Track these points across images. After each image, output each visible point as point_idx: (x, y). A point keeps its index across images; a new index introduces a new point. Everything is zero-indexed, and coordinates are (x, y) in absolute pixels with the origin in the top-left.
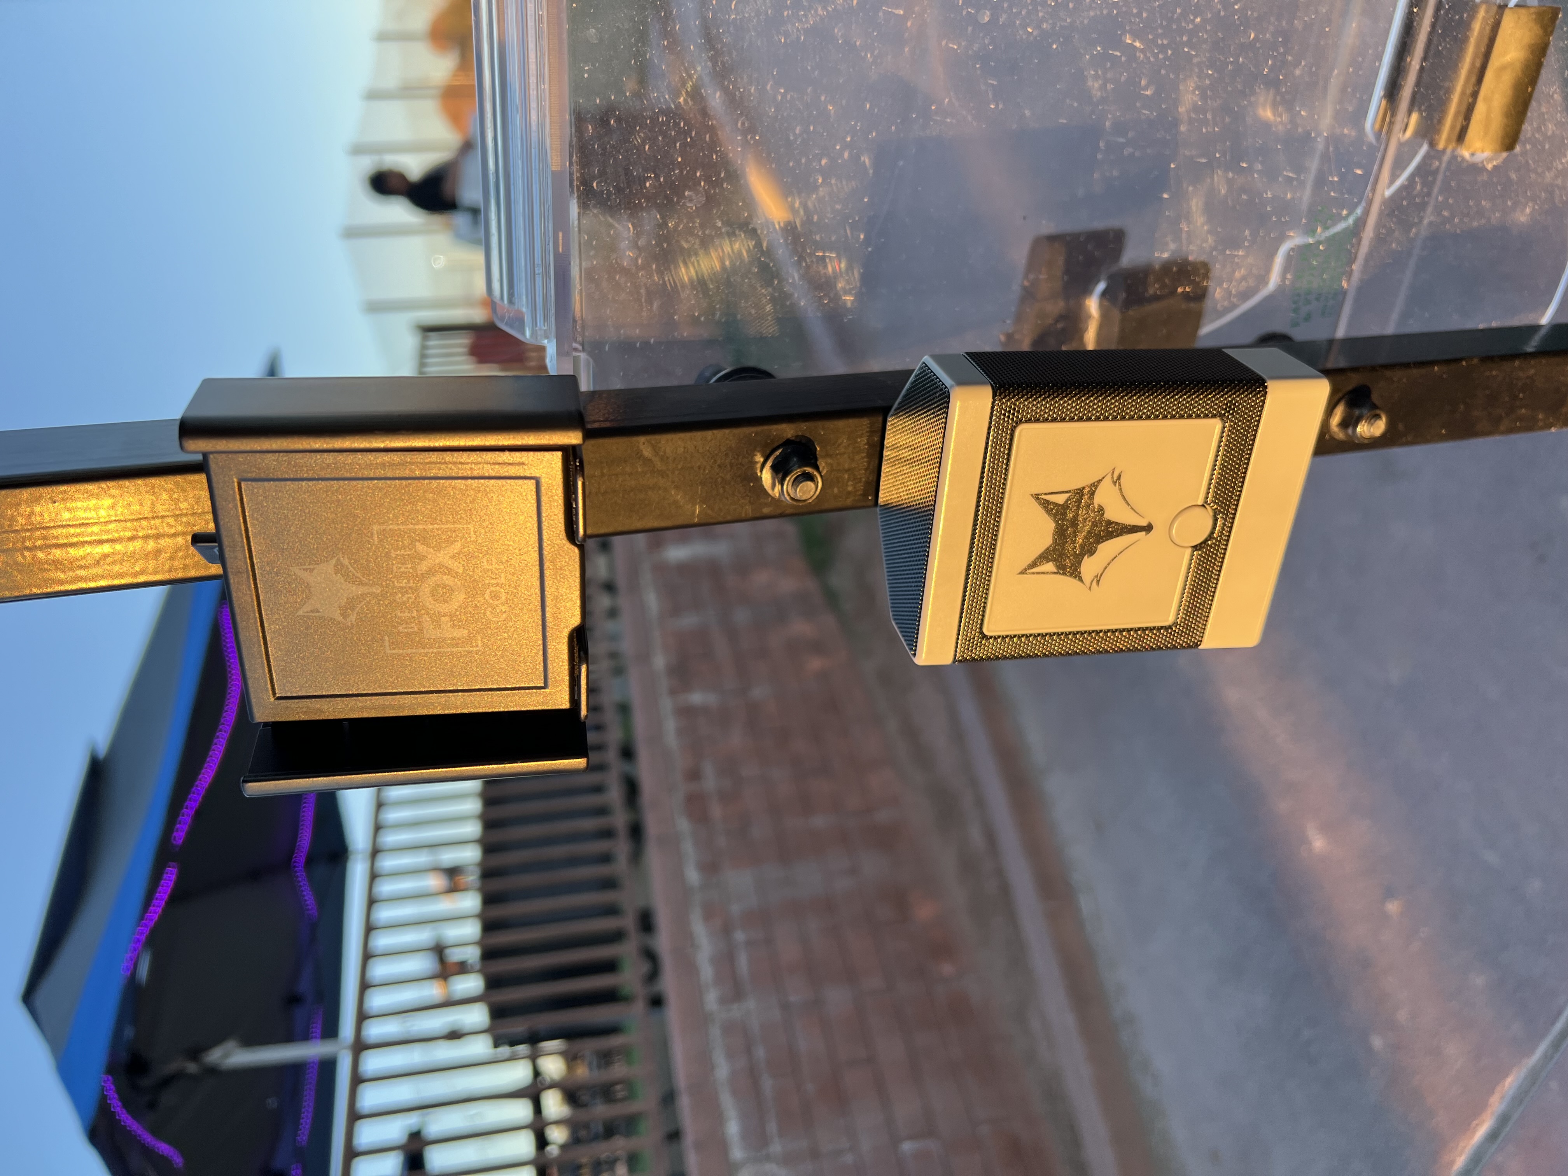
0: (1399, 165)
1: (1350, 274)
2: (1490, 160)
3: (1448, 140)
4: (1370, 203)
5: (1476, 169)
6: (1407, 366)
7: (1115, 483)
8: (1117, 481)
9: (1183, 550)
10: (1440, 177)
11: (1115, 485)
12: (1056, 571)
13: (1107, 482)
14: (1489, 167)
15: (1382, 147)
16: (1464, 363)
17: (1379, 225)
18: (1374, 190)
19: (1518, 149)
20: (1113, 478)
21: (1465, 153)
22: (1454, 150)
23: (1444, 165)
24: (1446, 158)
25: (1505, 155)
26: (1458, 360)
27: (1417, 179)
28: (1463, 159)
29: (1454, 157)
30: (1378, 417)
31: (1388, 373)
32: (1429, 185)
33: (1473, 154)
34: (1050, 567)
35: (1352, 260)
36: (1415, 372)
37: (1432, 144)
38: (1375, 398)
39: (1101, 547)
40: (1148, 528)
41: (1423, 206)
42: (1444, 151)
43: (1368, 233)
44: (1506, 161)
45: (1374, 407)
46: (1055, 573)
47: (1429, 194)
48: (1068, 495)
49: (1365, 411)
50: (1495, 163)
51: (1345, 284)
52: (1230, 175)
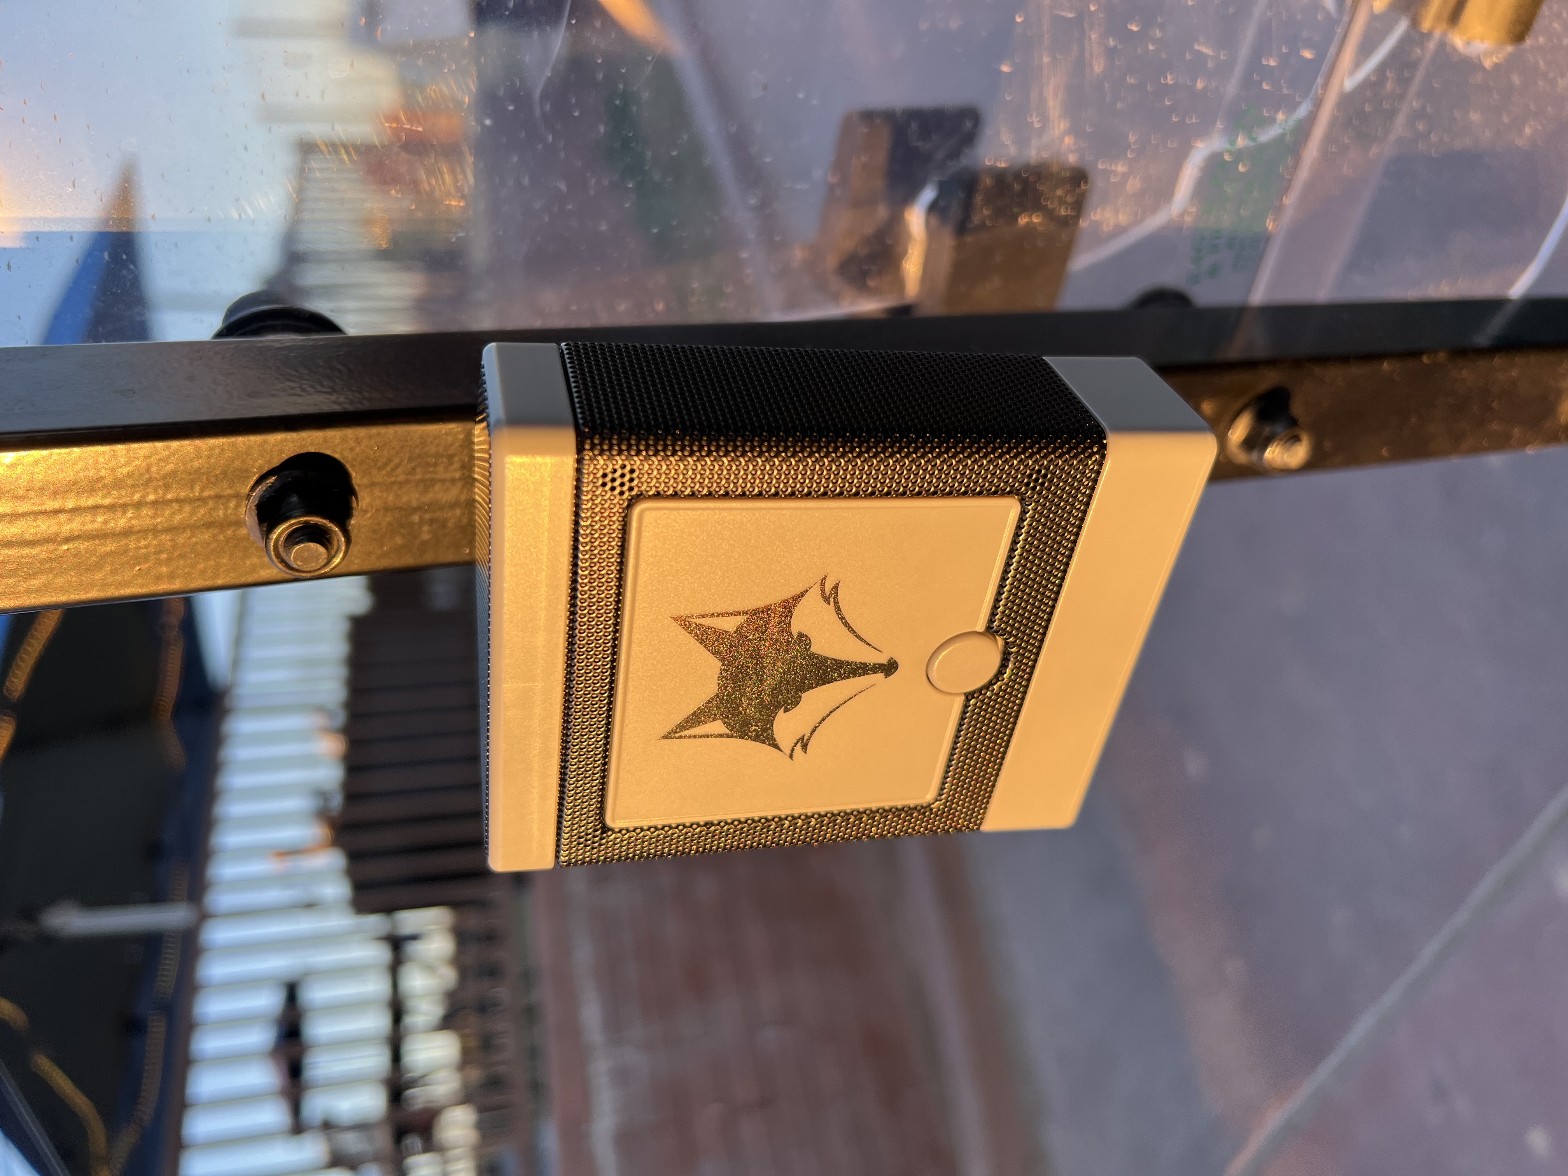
0: (1366, 48)
1: (1279, 210)
2: (1489, 54)
3: (1438, 19)
4: (1318, 104)
5: (1471, 65)
6: (1345, 359)
7: (826, 599)
8: (831, 597)
9: (949, 698)
10: (1420, 73)
11: (829, 603)
12: (728, 732)
13: (813, 598)
14: (1488, 64)
15: (1346, 19)
16: (1425, 359)
17: (1329, 138)
18: (1326, 86)
19: (1529, 42)
20: (823, 591)
21: (1458, 41)
22: (1444, 34)
23: (1428, 56)
24: (1431, 46)
25: (1510, 49)
26: (1415, 354)
27: (1389, 74)
28: (1454, 49)
29: (1442, 45)
30: (1296, 439)
31: (1318, 370)
32: (1404, 82)
33: (1468, 43)
34: (718, 726)
35: (1286, 190)
36: (1356, 370)
37: (1415, 23)
38: (1297, 408)
39: (805, 696)
40: (890, 668)
41: (1392, 114)
42: (1429, 35)
43: (1312, 151)
44: (1511, 58)
45: (1293, 423)
46: (728, 736)
47: (1402, 97)
48: (740, 619)
49: (1279, 428)
50: (1495, 60)
51: (1270, 225)
52: (1111, 42)
